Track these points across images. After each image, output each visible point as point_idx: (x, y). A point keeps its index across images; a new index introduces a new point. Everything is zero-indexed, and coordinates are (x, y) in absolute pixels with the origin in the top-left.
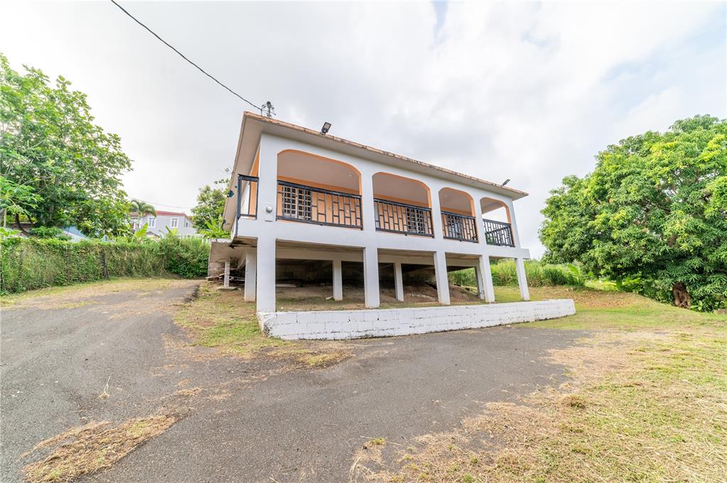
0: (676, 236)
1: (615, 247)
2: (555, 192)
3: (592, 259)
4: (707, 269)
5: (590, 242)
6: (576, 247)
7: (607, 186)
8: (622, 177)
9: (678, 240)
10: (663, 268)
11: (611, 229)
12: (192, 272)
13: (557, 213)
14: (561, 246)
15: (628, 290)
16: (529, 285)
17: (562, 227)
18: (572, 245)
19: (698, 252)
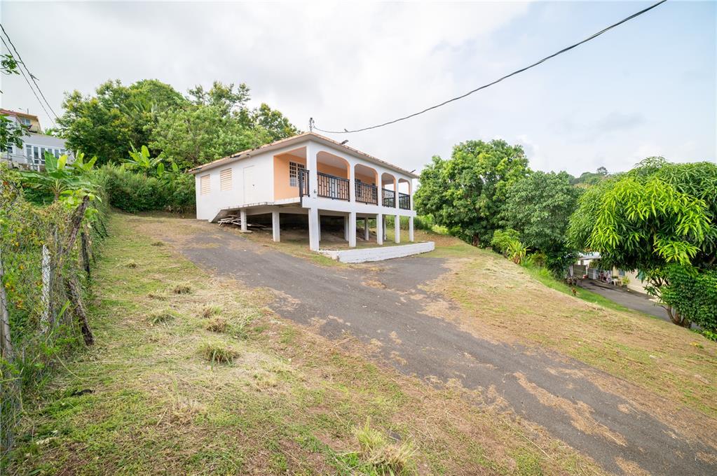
0: (480, 208)
1: (453, 210)
2: (428, 166)
3: (441, 216)
4: (488, 227)
5: (441, 205)
6: (434, 207)
7: (456, 171)
8: (464, 168)
9: (481, 210)
10: (472, 224)
11: (454, 199)
12: (135, 206)
13: (426, 181)
14: (426, 205)
15: (453, 234)
16: (401, 228)
17: (428, 193)
18: (432, 206)
19: (487, 218)
